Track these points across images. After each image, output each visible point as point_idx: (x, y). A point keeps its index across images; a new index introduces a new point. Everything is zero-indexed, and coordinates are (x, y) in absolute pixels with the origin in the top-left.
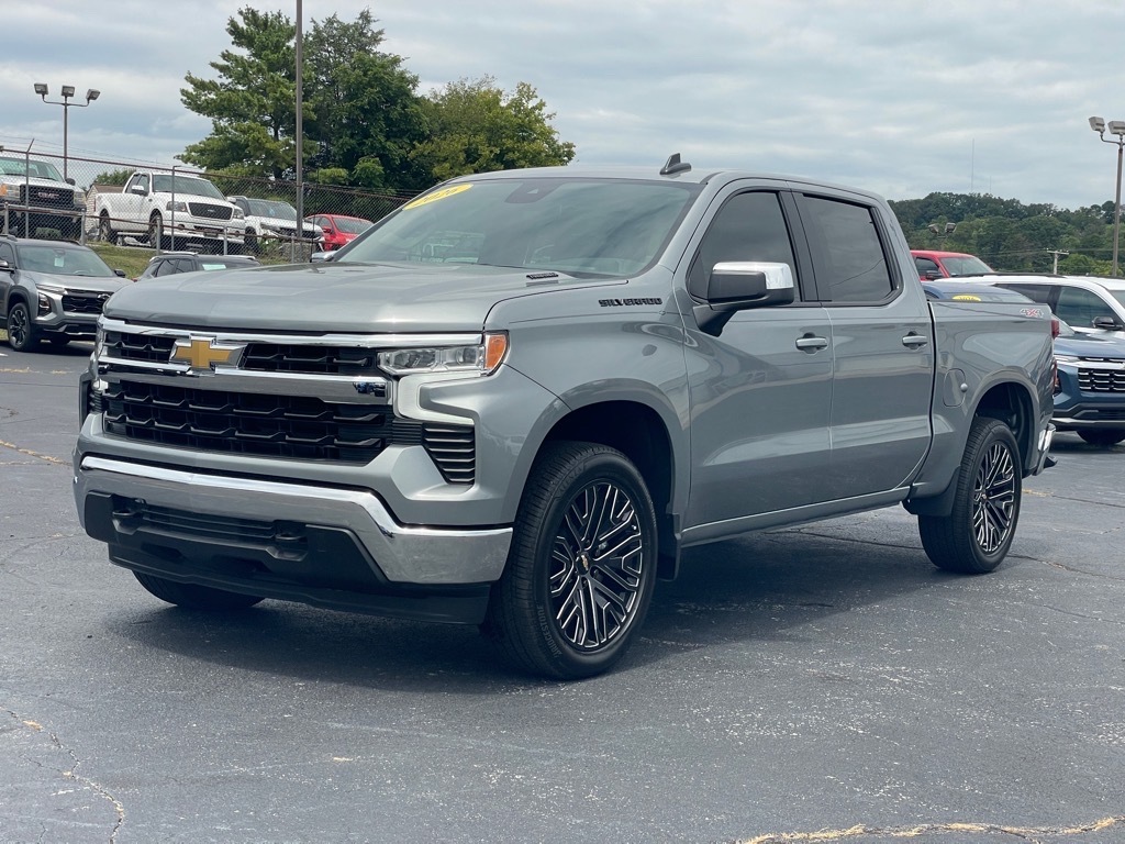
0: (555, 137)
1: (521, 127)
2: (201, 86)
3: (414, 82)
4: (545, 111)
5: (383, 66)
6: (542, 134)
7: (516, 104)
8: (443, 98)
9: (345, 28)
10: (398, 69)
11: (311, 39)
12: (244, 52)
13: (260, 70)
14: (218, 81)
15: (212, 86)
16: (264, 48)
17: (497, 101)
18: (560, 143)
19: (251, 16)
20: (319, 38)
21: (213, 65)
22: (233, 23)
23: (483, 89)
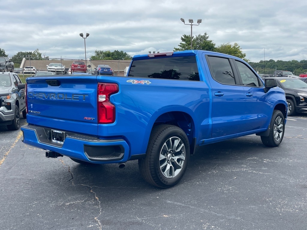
0: (242, 53)
1: (235, 51)
2: (176, 49)
3: (215, 45)
4: (240, 48)
5: (209, 43)
6: (239, 52)
7: (234, 47)
8: (220, 47)
9: (202, 36)
10: (211, 43)
12: (184, 43)
13: (187, 46)
14: (179, 48)
16: (187, 41)
17: (230, 47)
18: (243, 54)
19: (185, 36)
20: (197, 39)
21: (179, 45)
23: (228, 45)
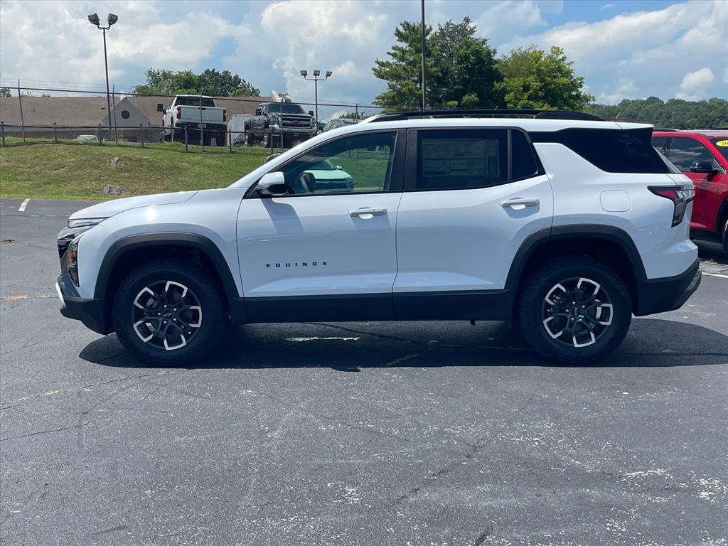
0: (572, 74)
2: (382, 64)
3: (495, 52)
4: (566, 61)
5: (476, 45)
6: (565, 74)
7: (551, 58)
9: (456, 27)
10: (485, 46)
11: (438, 34)
12: (404, 45)
13: (412, 53)
14: (391, 62)
15: (388, 64)
16: (414, 41)
19: (406, 25)
20: (443, 33)
21: (389, 53)
22: (397, 30)
23: (531, 51)
